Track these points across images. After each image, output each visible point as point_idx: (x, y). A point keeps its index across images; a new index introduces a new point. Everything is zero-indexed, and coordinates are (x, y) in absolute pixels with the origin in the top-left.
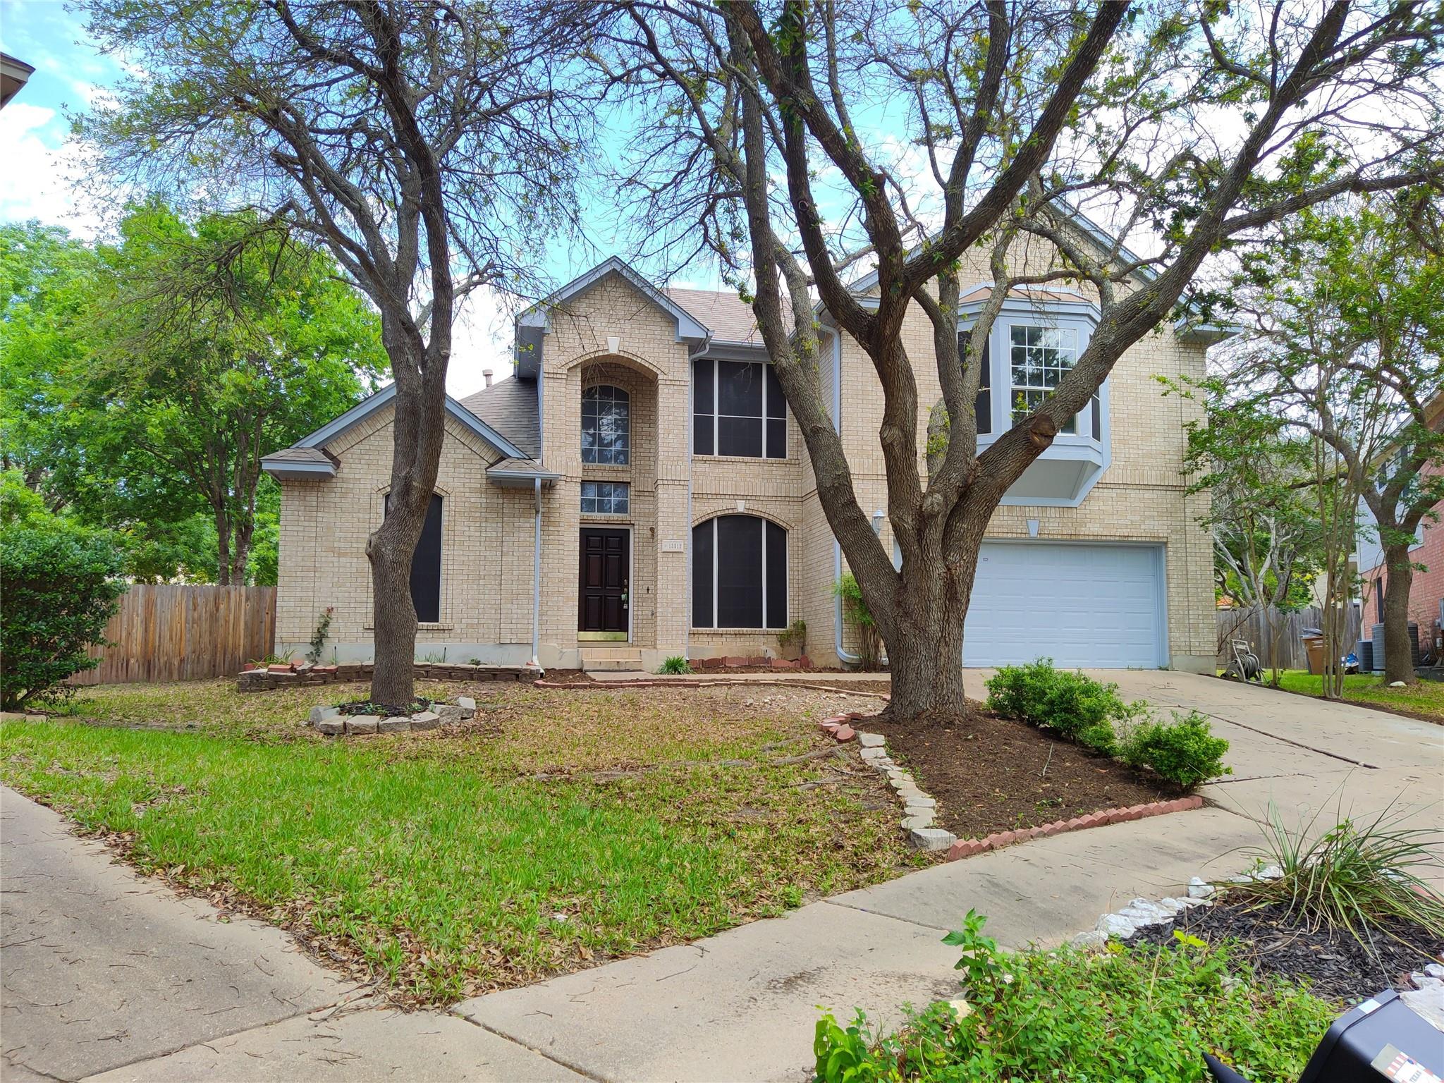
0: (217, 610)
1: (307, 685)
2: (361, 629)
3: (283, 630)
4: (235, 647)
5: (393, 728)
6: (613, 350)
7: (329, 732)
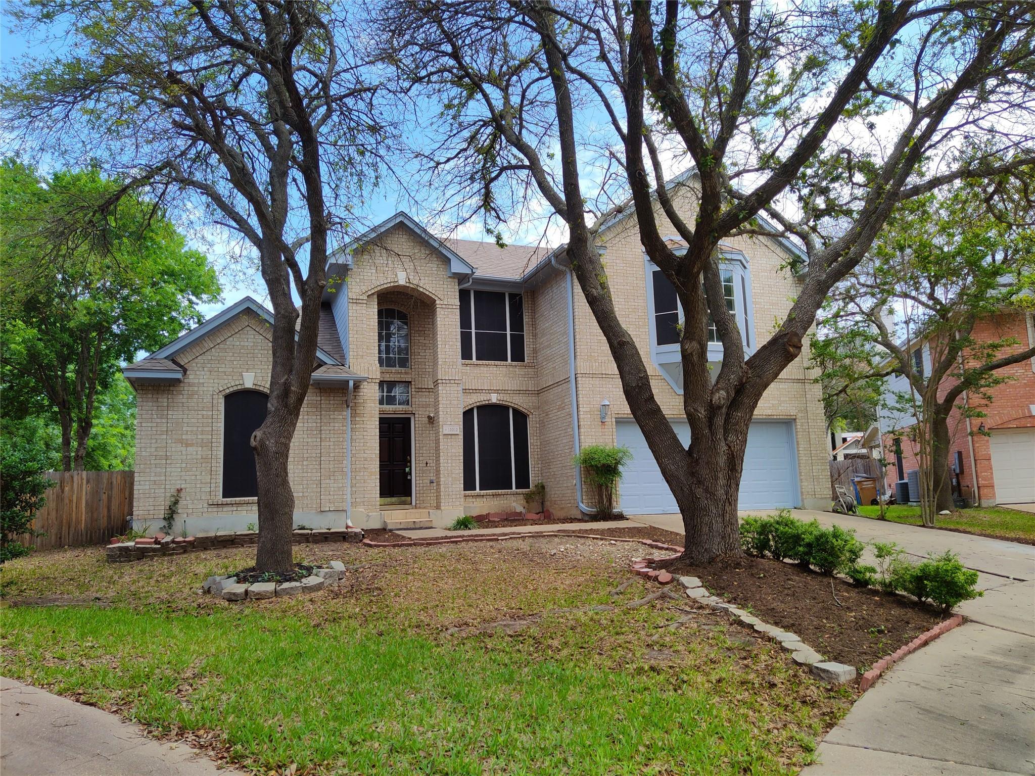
0: (63, 492)
1: (172, 555)
2: (206, 505)
3: (140, 508)
4: (78, 522)
5: (289, 592)
6: (402, 282)
7: (232, 599)
